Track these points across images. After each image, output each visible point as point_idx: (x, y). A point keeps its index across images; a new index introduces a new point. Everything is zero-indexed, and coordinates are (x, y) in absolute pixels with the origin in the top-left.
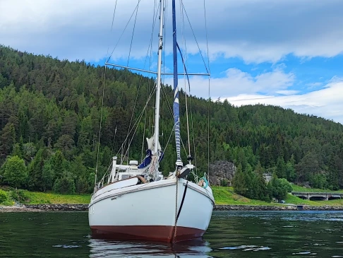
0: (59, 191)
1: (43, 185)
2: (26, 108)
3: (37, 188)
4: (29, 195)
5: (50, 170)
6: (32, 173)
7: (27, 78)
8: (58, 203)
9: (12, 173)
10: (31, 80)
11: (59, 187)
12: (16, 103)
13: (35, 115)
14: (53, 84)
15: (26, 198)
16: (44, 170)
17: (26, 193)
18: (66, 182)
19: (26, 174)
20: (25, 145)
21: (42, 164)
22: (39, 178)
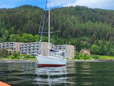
0: (109, 55)
1: (104, 53)
2: (100, 29)
3: (102, 54)
4: (99, 57)
5: (106, 49)
6: (100, 50)
7: (102, 18)
8: (108, 59)
9: (93, 50)
10: (104, 19)
11: (109, 54)
12: (97, 28)
13: (103, 31)
14: (111, 20)
15: (98, 58)
16: (104, 48)
17: (98, 56)
18: (111, 52)
19: (98, 50)
20: (99, 41)
21: (103, 47)
22: (103, 51)
